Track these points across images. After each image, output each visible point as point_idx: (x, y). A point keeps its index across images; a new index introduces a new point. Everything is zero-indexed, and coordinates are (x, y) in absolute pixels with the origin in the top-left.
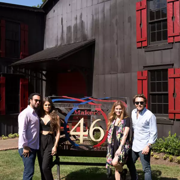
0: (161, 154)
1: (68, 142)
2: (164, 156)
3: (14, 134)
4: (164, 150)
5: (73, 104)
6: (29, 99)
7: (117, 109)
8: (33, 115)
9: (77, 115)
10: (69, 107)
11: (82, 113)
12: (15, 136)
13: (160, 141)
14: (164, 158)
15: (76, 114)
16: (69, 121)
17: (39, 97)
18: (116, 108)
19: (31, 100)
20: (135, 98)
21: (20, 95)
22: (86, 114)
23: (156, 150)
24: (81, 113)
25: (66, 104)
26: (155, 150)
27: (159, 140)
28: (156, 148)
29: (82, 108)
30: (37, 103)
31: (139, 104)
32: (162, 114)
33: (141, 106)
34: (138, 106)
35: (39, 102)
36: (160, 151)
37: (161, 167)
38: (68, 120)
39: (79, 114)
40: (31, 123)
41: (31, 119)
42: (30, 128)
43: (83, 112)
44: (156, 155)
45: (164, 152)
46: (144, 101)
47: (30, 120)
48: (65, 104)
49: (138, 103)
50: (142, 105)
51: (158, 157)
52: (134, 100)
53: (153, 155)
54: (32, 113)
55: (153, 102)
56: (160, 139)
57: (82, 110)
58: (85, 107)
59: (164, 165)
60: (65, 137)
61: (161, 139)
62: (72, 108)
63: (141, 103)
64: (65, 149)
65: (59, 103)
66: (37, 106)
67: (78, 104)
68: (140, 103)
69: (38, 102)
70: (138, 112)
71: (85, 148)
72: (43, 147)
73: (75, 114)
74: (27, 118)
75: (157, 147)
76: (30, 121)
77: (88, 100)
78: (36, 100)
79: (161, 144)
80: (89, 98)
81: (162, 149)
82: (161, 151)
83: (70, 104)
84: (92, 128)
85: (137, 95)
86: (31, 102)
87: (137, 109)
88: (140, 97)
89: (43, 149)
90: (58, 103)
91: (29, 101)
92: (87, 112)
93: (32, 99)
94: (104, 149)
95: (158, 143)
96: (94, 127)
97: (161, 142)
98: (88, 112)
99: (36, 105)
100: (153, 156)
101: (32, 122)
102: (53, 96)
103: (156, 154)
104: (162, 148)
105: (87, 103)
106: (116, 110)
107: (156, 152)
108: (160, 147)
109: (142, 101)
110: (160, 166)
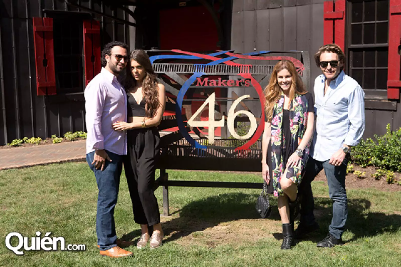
0: (370, 168)
1: (184, 142)
2: (377, 173)
3: (76, 133)
4: (376, 161)
5: (195, 65)
6: (103, 54)
7: (281, 77)
8: (112, 87)
9: (202, 87)
10: (185, 71)
11: (213, 84)
12: (78, 137)
13: (367, 143)
14: (374, 176)
15: (200, 85)
16: (186, 100)
17: (125, 50)
18: (279, 74)
19: (107, 56)
20: (320, 53)
21: (84, 55)
22: (220, 85)
23: (358, 162)
24: (210, 84)
25: (179, 64)
26: (356, 161)
27: (365, 140)
28: (359, 157)
29: (213, 74)
30: (119, 64)
31: (329, 67)
32: (373, 90)
33: (333, 70)
34: (326, 70)
35: (125, 60)
36: (367, 163)
37: (369, 193)
38: (184, 98)
39: (206, 85)
40: (110, 102)
41: (110, 94)
42: (109, 112)
43: (215, 82)
44: (361, 171)
45: (376, 164)
46: (338, 60)
47: (107, 96)
48: (177, 64)
49: (325, 64)
50: (335, 69)
51: (363, 175)
52: (318, 58)
53: (353, 170)
54: (111, 82)
55: (354, 66)
56: (368, 139)
57: (211, 77)
58: (217, 71)
59: (375, 190)
60: (177, 132)
61: (370, 139)
62: (191, 72)
63: (333, 63)
64: (178, 154)
65: (165, 64)
66: (120, 68)
67: (204, 65)
68: (329, 64)
69: (122, 61)
70: (326, 81)
71: (219, 155)
72: (136, 151)
73: (197, 86)
74: (102, 93)
75: (362, 154)
76: (108, 98)
77: (224, 56)
78: (119, 57)
79: (370, 150)
80: (227, 52)
81: (373, 158)
82: (370, 162)
83: (187, 65)
84: (233, 112)
85: (322, 48)
86: (108, 60)
87: (324, 75)
88: (330, 50)
89: (136, 152)
90: (163, 64)
91: (104, 58)
92: (222, 81)
93: (110, 55)
94: (256, 155)
95: (365, 147)
96: (235, 111)
97: (371, 145)
98: (224, 81)
99: (118, 67)
100: (353, 172)
101: (111, 100)
102: (153, 50)
103: (359, 169)
104: (371, 157)
105: (222, 63)
106: (280, 80)
107: (358, 165)
108: (369, 156)
109: (334, 59)
110: (367, 192)
